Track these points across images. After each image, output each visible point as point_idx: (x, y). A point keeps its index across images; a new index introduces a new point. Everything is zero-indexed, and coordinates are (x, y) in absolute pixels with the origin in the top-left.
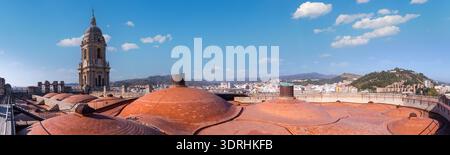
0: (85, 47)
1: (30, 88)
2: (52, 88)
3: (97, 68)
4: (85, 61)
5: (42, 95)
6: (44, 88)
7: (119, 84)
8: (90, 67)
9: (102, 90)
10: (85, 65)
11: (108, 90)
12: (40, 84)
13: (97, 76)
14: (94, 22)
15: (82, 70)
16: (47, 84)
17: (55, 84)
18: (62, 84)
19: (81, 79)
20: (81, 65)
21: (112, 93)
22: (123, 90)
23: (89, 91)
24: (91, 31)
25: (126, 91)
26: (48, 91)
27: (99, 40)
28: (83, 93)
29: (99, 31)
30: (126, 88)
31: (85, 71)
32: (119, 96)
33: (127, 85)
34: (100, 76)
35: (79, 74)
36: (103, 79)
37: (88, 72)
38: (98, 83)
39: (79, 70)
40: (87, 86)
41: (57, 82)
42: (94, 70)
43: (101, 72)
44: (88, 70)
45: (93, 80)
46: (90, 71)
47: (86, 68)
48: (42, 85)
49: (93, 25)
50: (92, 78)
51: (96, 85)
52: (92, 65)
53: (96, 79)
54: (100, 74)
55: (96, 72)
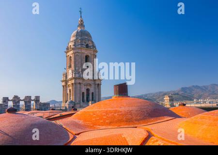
0: (70, 53)
4: (70, 71)
8: (75, 78)
10: (70, 76)
12: (6, 100)
13: (84, 90)
14: (82, 25)
15: (66, 81)
16: (16, 99)
17: (28, 100)
18: (37, 99)
19: (65, 95)
20: (66, 75)
24: (78, 34)
27: (87, 46)
29: (88, 35)
31: (70, 83)
34: (88, 90)
35: (63, 86)
36: (93, 93)
37: (72, 84)
38: (85, 98)
39: (63, 81)
40: (71, 102)
41: (30, 97)
42: (81, 82)
43: (90, 85)
44: (73, 81)
45: (79, 95)
46: (75, 83)
47: (71, 79)
48: (9, 100)
49: (80, 28)
50: (78, 92)
51: (83, 101)
52: (77, 75)
53: (83, 93)
54: (89, 87)
55: (82, 85)
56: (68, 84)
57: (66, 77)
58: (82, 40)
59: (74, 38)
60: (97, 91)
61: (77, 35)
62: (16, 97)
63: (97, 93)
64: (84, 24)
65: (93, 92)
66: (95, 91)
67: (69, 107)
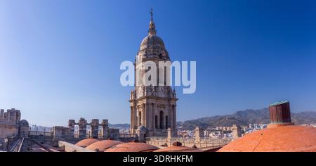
1: (57, 128)
2: (89, 130)
3: (158, 98)
4: (140, 88)
5: (74, 141)
6: (77, 129)
7: (190, 125)
8: (147, 98)
9: (165, 135)
10: (140, 95)
11: (175, 135)
12: (72, 123)
13: (157, 113)
14: (153, 30)
15: (135, 101)
16: (83, 123)
17: (95, 124)
18: (105, 124)
19: (134, 118)
20: (135, 93)
21: (181, 140)
22: (197, 134)
23: (145, 136)
24: (149, 41)
25: (202, 136)
26: (83, 136)
27: (160, 56)
28: (137, 141)
29: (161, 42)
30: (201, 131)
31: (140, 103)
32: (191, 146)
33: (204, 126)
34: (161, 113)
35: (132, 107)
36: (167, 117)
37: (144, 105)
38: (159, 124)
39: (131, 101)
40: (143, 128)
41: (98, 120)
42: (154, 102)
43: (164, 106)
44: (145, 101)
45: (151, 119)
46: (147, 104)
47: (142, 99)
48: (75, 124)
49: (151, 33)
50: (151, 115)
51: (156, 128)
52: (150, 94)
53: (156, 116)
54: (162, 109)
55: (155, 106)
56: (138, 105)
57: (135, 96)
58: (154, 48)
59: (145, 47)
60: (172, 113)
61: (148, 43)
62: (82, 120)
63: (172, 117)
64: (156, 28)
65: (167, 115)
66: (170, 115)
67: (141, 135)
